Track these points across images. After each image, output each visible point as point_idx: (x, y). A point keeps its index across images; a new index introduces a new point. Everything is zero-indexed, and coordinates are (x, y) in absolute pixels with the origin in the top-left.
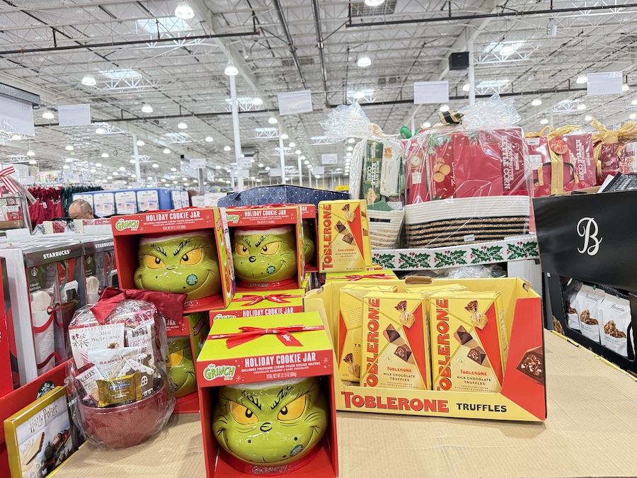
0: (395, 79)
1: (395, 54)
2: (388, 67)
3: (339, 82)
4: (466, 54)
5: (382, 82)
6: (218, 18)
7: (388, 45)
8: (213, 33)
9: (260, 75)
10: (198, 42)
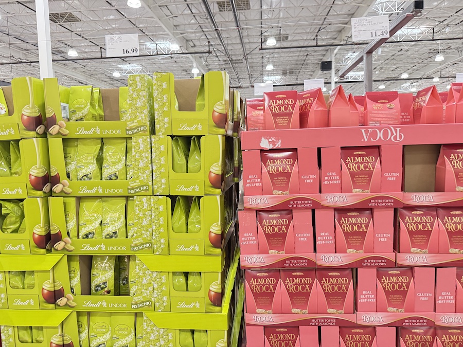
0: (293, 72)
3: (259, 73)
5: (284, 73)
6: (190, 43)
8: (187, 52)
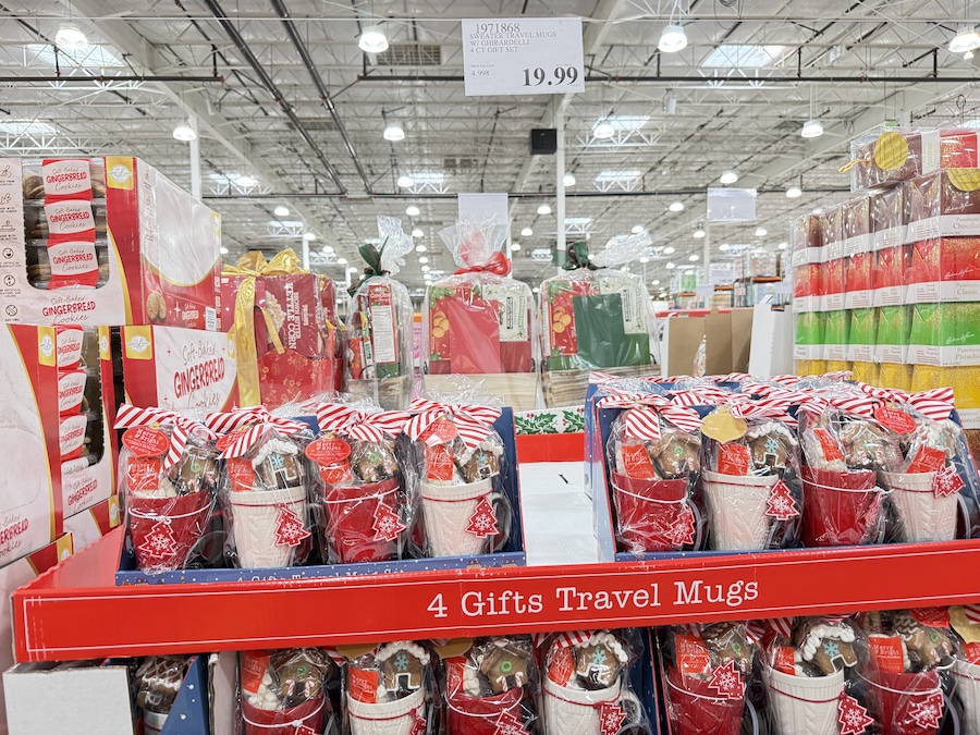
0: (469, 161)
1: (458, 125)
2: (455, 143)
3: (385, 160)
4: (553, 132)
5: (449, 164)
6: (161, 50)
7: (444, 111)
9: (255, 141)
10: (135, 86)
